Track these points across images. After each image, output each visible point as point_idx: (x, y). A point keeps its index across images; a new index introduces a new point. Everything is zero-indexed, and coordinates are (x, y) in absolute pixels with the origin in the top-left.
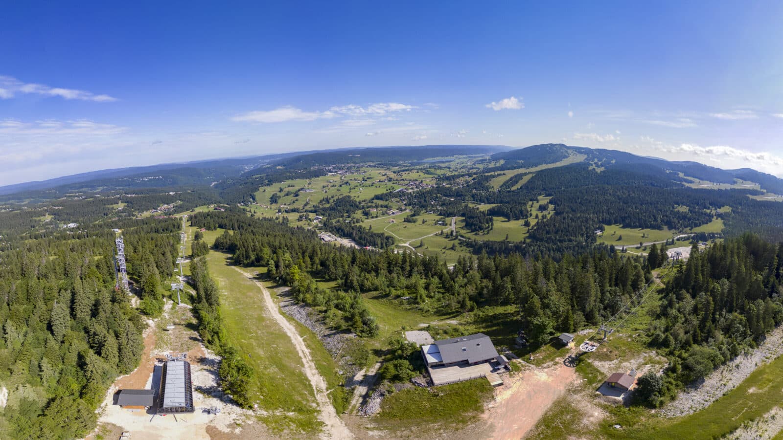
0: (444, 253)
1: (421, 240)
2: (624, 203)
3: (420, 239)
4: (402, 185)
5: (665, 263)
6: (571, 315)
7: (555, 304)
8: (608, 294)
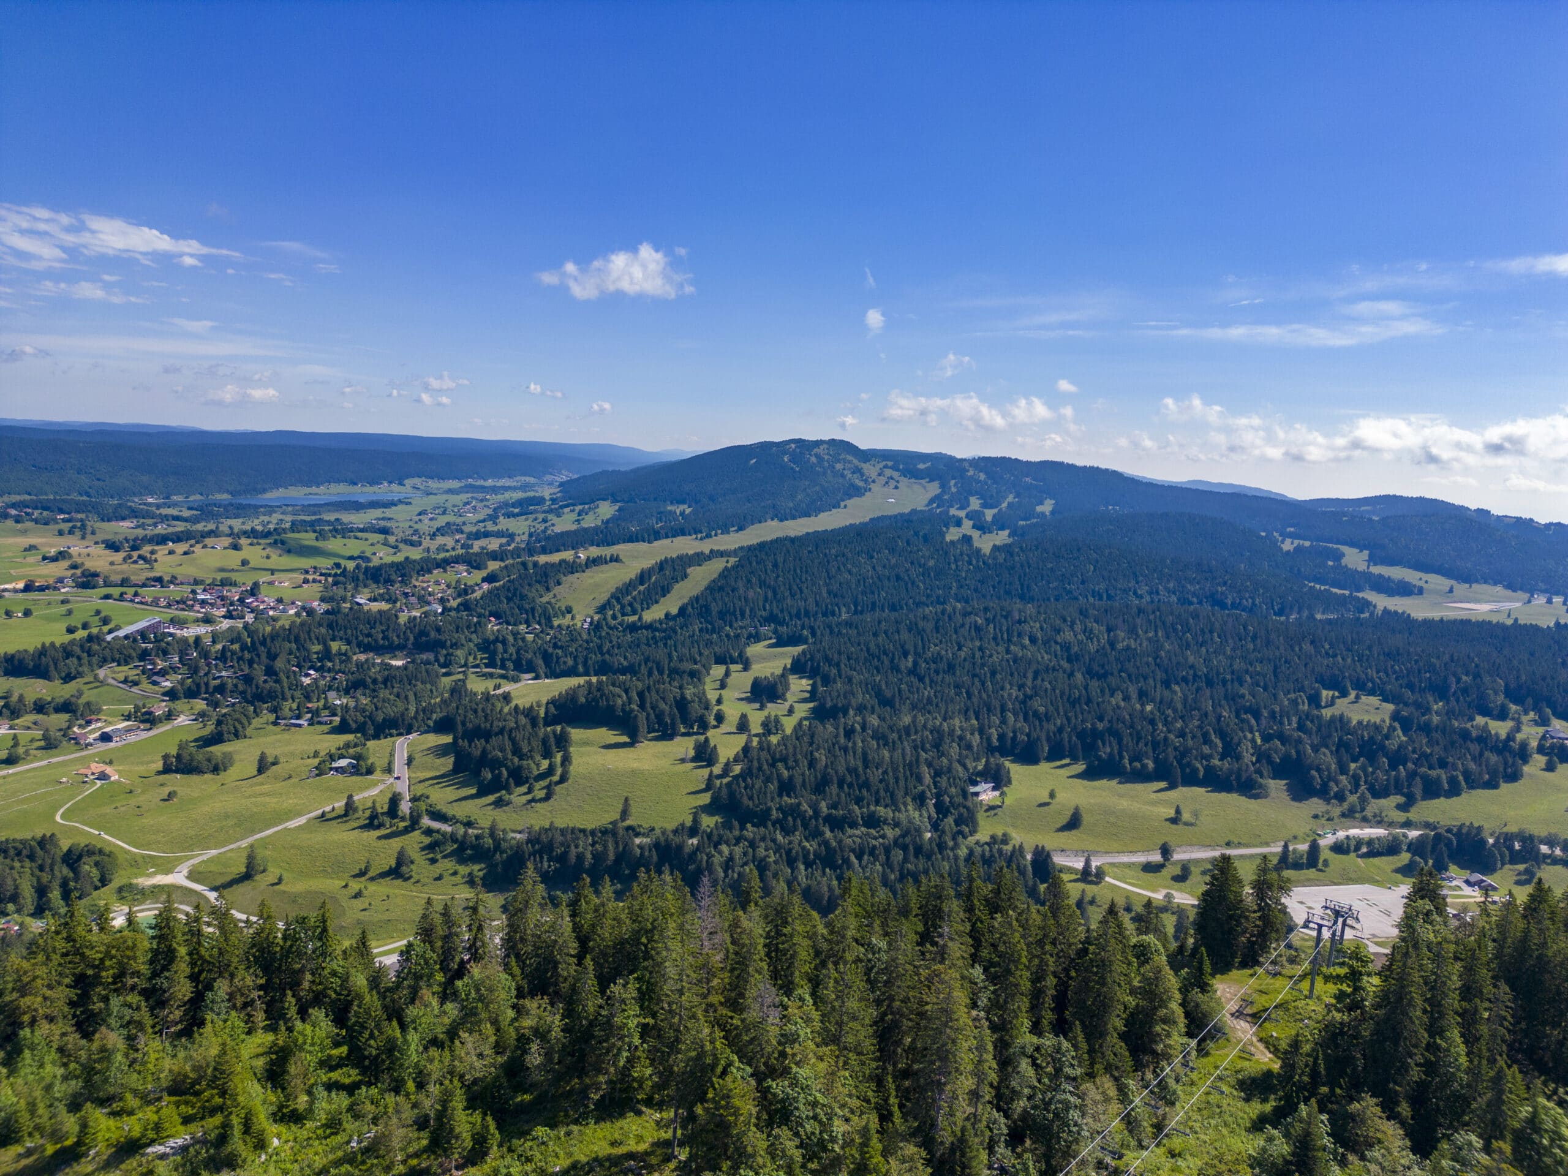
0: (358, 895)
1: (252, 846)
2: (1090, 673)
3: (244, 843)
4: (155, 603)
5: (1276, 950)
6: (877, 1159)
7: (815, 1104)
8: (1025, 1065)
